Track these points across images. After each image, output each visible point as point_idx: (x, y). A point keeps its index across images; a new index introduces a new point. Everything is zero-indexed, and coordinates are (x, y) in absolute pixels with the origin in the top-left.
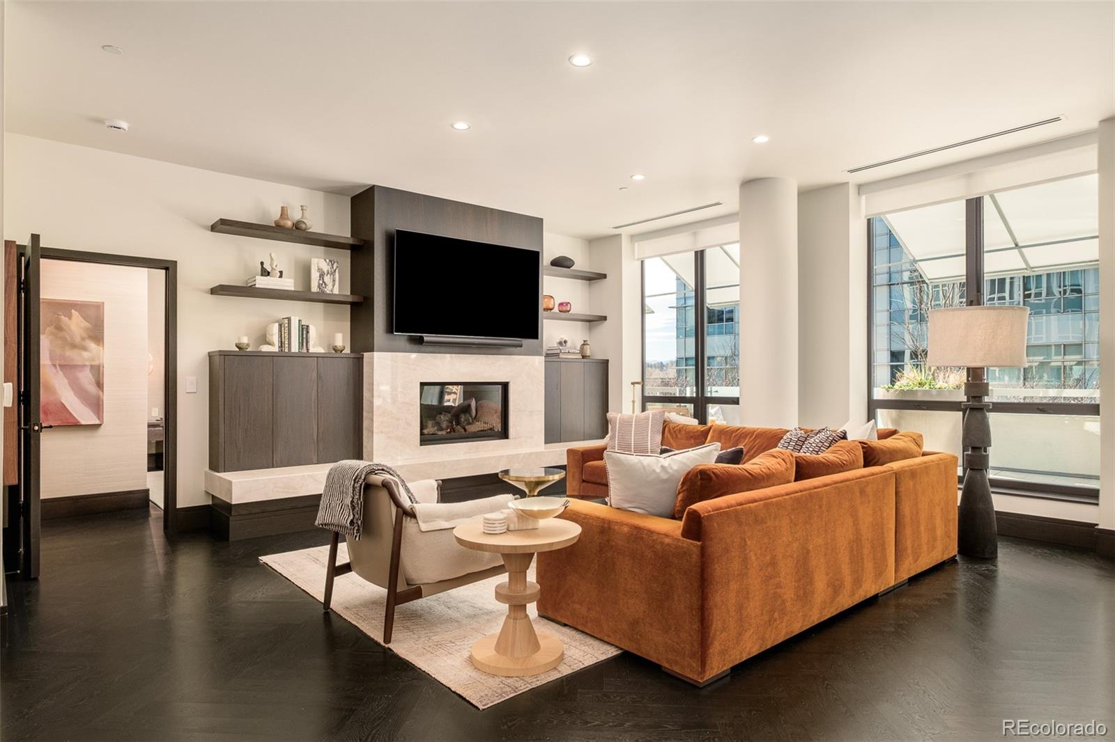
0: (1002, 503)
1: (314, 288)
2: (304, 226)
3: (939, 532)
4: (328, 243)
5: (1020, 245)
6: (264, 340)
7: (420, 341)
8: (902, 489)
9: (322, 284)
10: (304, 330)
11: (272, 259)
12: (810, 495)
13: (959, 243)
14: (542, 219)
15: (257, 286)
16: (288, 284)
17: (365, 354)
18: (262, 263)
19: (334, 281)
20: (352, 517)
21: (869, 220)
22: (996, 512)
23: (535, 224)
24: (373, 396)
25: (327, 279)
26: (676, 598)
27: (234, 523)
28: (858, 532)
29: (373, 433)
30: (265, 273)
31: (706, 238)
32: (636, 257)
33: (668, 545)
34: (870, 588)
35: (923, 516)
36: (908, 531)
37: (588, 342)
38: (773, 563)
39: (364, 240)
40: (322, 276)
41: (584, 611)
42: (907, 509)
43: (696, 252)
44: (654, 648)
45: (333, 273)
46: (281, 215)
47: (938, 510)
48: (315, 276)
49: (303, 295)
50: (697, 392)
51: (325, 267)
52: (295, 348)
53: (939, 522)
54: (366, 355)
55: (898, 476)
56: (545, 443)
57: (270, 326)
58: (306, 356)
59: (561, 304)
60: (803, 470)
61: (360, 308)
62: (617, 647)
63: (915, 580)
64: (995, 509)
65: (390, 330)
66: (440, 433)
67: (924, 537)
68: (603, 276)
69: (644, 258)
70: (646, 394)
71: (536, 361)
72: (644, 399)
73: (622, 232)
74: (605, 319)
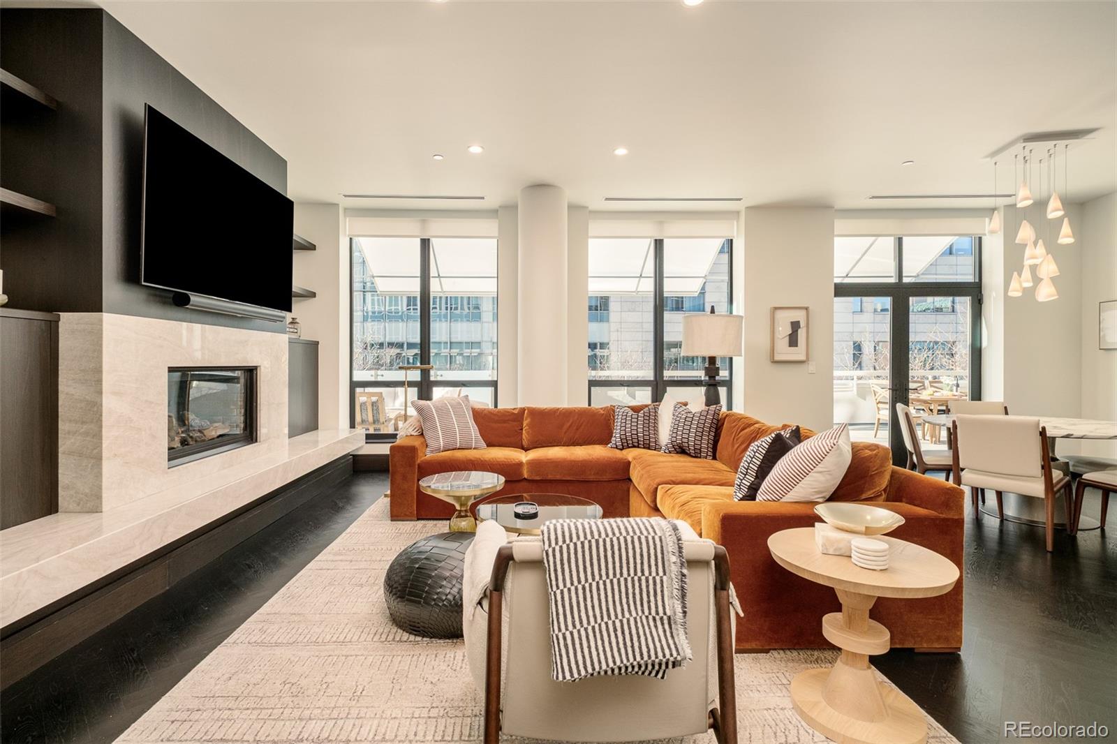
17: (67, 315)
23: (281, 166)
24: (100, 393)
29: (99, 458)
31: (434, 229)
32: (347, 233)
37: (297, 320)
39: (58, 103)
43: (423, 240)
50: (422, 376)
54: (68, 320)
65: (131, 276)
68: (312, 247)
69: (355, 236)
70: (355, 379)
71: (282, 340)
72: (354, 385)
73: (344, 203)
74: (313, 295)
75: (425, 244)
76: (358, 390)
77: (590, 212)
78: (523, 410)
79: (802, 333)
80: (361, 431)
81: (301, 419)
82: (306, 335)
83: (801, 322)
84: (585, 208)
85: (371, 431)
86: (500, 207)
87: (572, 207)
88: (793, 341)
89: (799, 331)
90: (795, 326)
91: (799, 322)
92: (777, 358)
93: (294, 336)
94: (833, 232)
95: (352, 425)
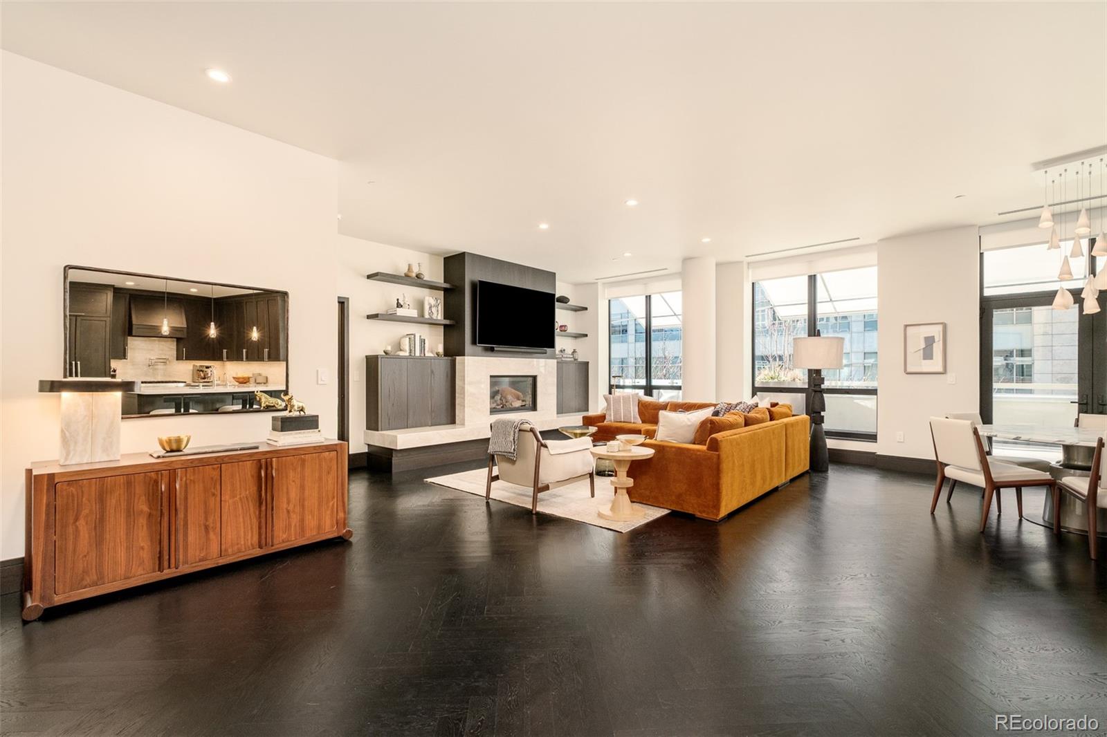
0: (831, 443)
1: (427, 316)
2: (422, 277)
3: (803, 457)
4: (432, 287)
5: (833, 299)
6: (399, 347)
7: (492, 350)
8: (788, 432)
9: (431, 313)
10: (423, 342)
11: (404, 297)
12: (754, 433)
13: (804, 297)
14: (555, 274)
15: (398, 314)
16: (414, 313)
17: (457, 357)
18: (398, 300)
19: (438, 311)
20: (513, 447)
21: (753, 283)
22: (829, 449)
23: (552, 276)
24: (464, 384)
25: (434, 310)
26: (705, 480)
27: (395, 460)
28: (772, 452)
29: (464, 406)
30: (399, 305)
31: (652, 289)
32: (606, 297)
33: (700, 455)
34: (776, 483)
35: (796, 447)
36: (790, 455)
37: (576, 351)
38: (743, 465)
39: (456, 286)
40: (430, 308)
41: (648, 493)
42: (790, 444)
43: (647, 296)
44: (691, 506)
45: (437, 306)
46: (409, 269)
47: (802, 445)
48: (427, 307)
49: (420, 320)
50: (647, 383)
51: (433, 302)
52: (418, 354)
53: (803, 452)
54: (458, 359)
55: (786, 425)
56: (557, 413)
57: (402, 340)
58: (423, 358)
59: (561, 326)
60: (748, 422)
61: (452, 328)
62: (667, 509)
63: (793, 480)
64: (828, 447)
65: (474, 342)
66: (498, 407)
67: (797, 458)
68: (585, 309)
71: (551, 363)
72: (611, 387)
73: (600, 281)
74: (586, 335)
79: (937, 346)
82: (583, 359)
83: (935, 338)
84: (739, 262)
88: (928, 354)
89: (934, 345)
90: (930, 340)
91: (934, 337)
92: (912, 370)
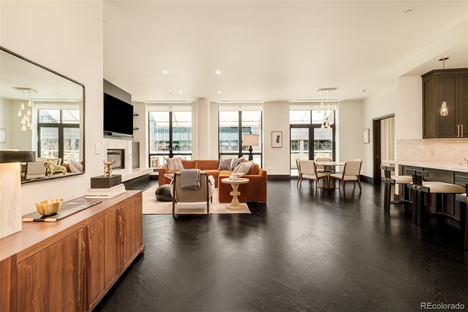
20: (199, 183)
23: (130, 96)
26: (261, 188)
31: (173, 109)
32: (148, 111)
33: (259, 178)
37: (134, 137)
44: (256, 199)
62: (245, 202)
68: (138, 115)
69: (150, 111)
70: (150, 153)
71: (130, 143)
72: (150, 155)
73: (146, 102)
74: (138, 129)
75: (171, 113)
76: (151, 157)
77: (219, 104)
78: (196, 161)
79: (280, 139)
80: (152, 168)
81: (136, 165)
82: (136, 141)
84: (216, 103)
85: (155, 169)
86: (192, 103)
87: (211, 103)
88: (278, 141)
90: (278, 137)
91: (279, 135)
92: (273, 146)
93: (133, 141)
94: (289, 109)
95: (150, 166)
